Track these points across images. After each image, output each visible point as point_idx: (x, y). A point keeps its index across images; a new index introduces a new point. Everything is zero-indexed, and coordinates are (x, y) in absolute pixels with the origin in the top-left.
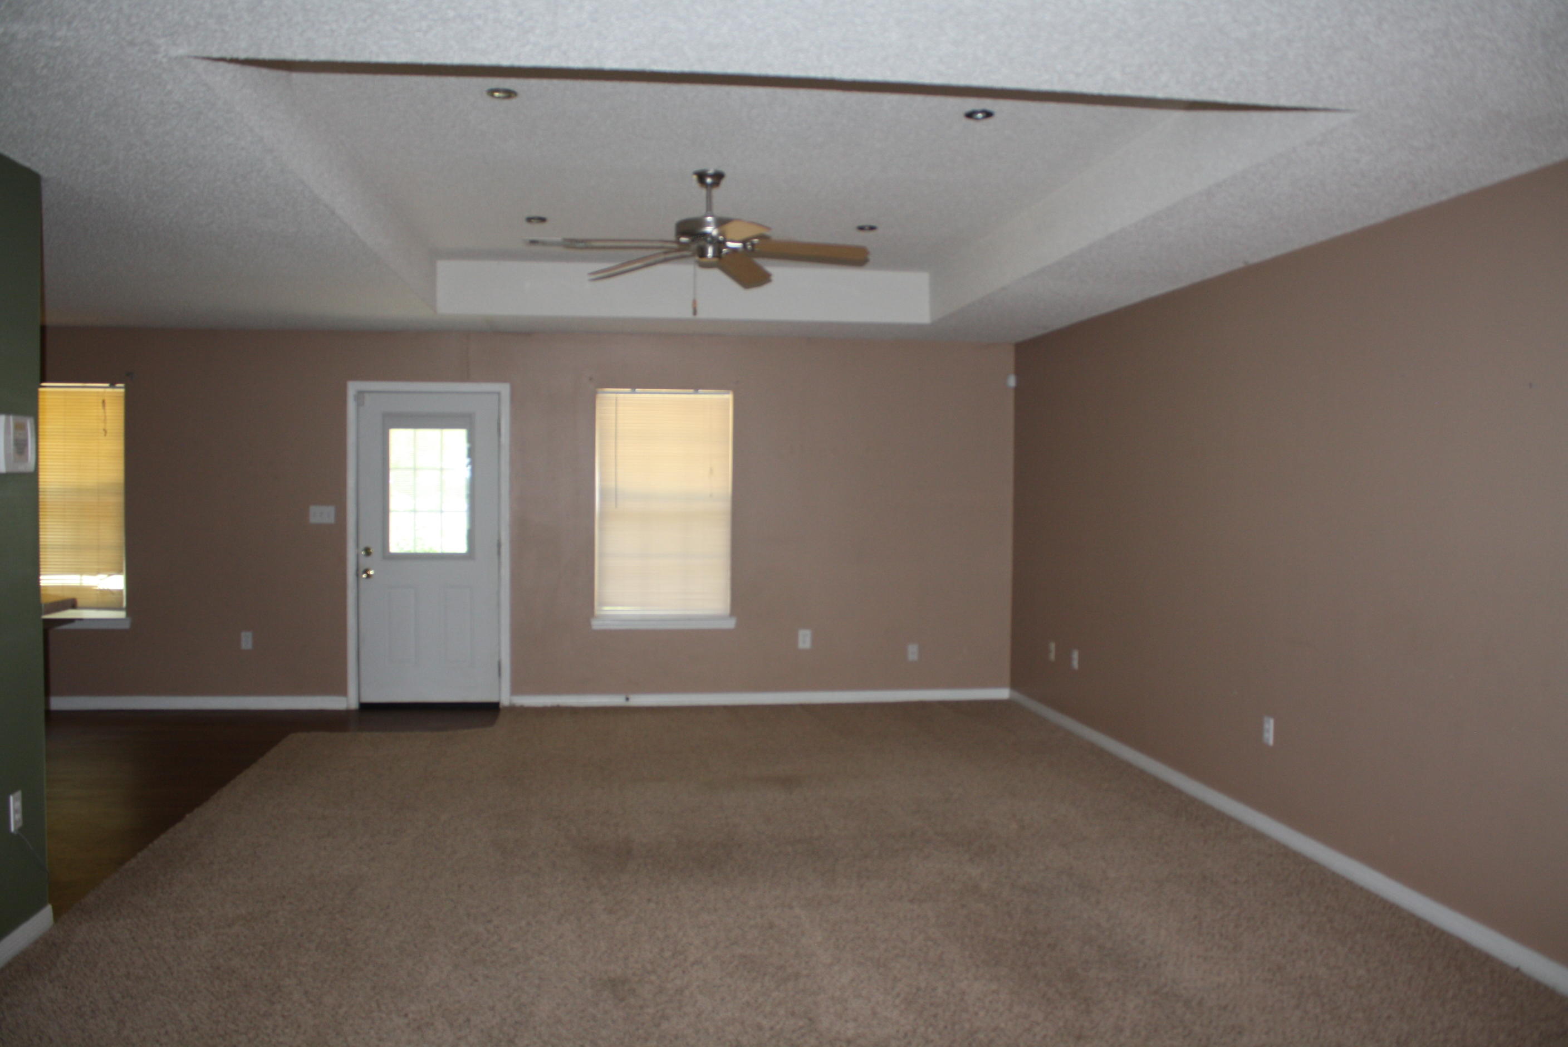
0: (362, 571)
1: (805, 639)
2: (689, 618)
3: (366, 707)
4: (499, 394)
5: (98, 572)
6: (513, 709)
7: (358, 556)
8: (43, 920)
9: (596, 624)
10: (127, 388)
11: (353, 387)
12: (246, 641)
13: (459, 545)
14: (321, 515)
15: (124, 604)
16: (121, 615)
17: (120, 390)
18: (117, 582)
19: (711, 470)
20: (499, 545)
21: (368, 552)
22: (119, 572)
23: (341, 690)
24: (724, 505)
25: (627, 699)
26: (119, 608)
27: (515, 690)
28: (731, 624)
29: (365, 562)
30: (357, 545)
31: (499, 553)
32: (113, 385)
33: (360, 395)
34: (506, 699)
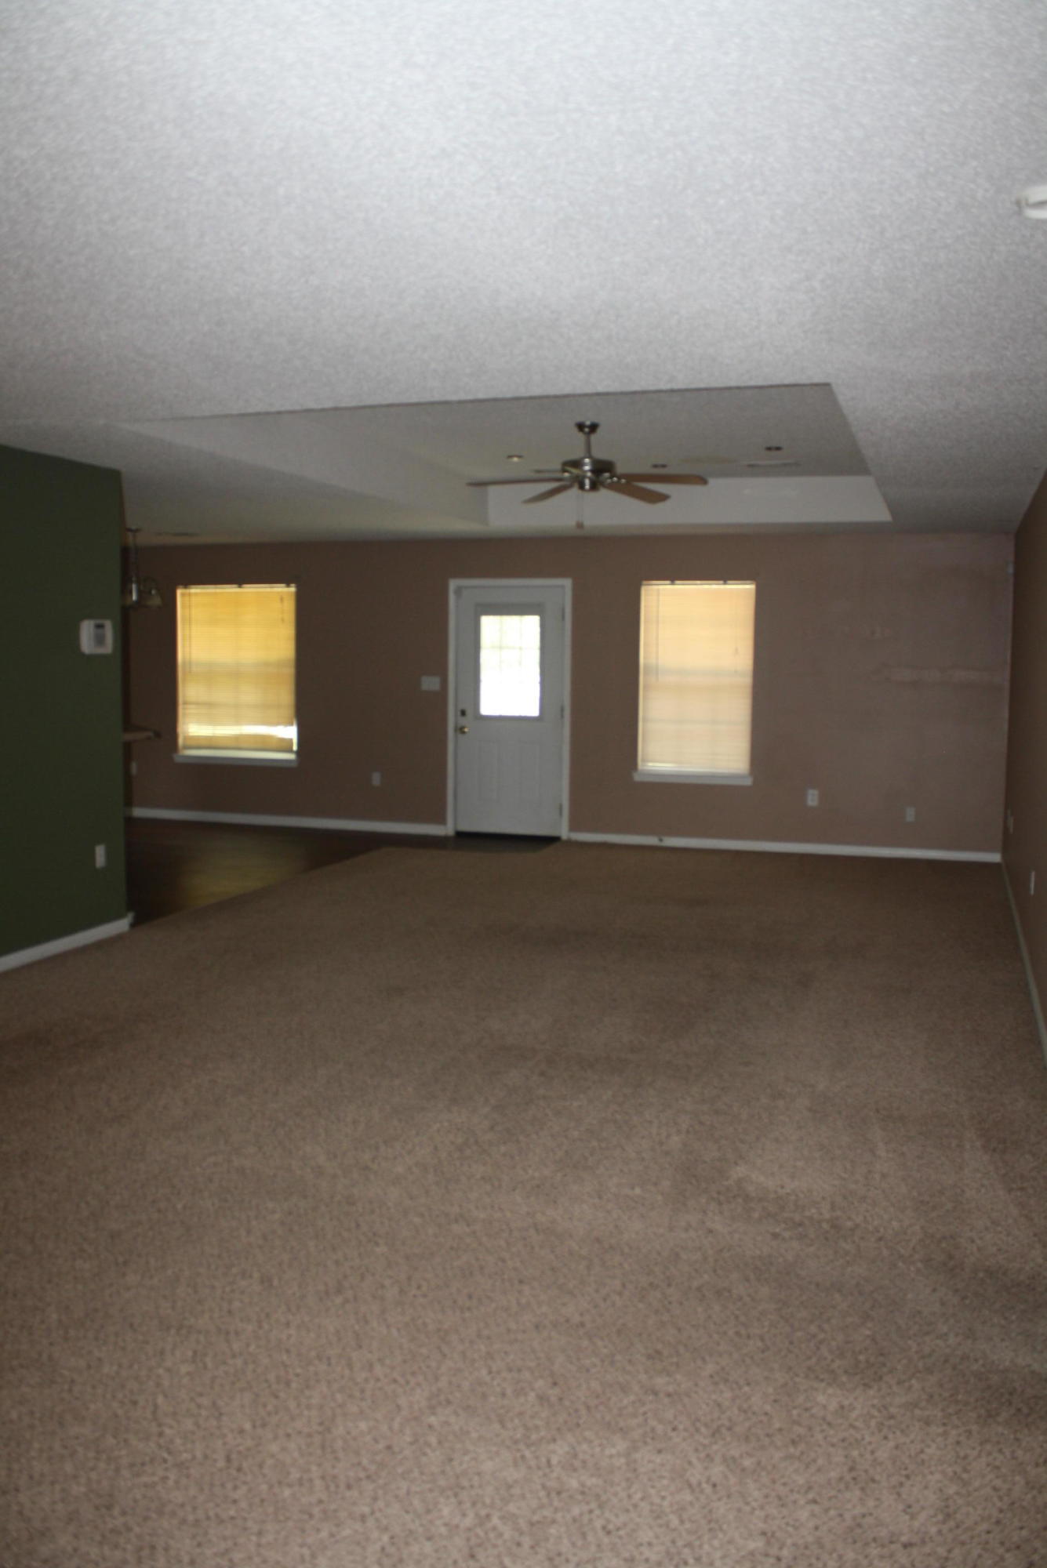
0: (460, 730)
1: (812, 798)
2: (713, 776)
3: (460, 835)
4: (563, 587)
5: (278, 724)
6: (570, 843)
7: (456, 716)
8: (122, 925)
9: (637, 778)
10: (298, 587)
11: (453, 584)
12: (376, 779)
13: (533, 710)
14: (430, 683)
15: (295, 748)
16: (292, 757)
17: (293, 589)
18: (290, 733)
19: (737, 650)
20: (562, 710)
21: (463, 713)
22: (292, 725)
23: (441, 819)
24: (747, 680)
25: (661, 840)
26: (290, 751)
27: (574, 826)
28: (749, 782)
29: (462, 721)
30: (456, 706)
31: (562, 716)
32: (288, 585)
33: (459, 591)
34: (564, 833)
